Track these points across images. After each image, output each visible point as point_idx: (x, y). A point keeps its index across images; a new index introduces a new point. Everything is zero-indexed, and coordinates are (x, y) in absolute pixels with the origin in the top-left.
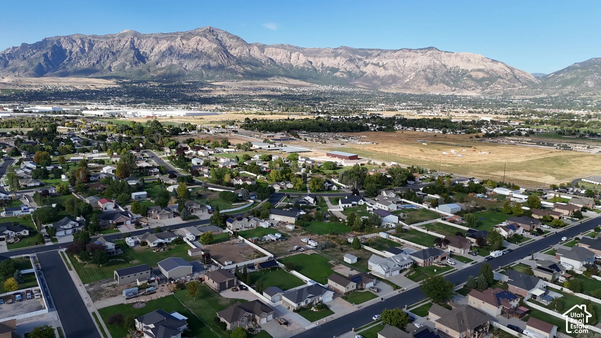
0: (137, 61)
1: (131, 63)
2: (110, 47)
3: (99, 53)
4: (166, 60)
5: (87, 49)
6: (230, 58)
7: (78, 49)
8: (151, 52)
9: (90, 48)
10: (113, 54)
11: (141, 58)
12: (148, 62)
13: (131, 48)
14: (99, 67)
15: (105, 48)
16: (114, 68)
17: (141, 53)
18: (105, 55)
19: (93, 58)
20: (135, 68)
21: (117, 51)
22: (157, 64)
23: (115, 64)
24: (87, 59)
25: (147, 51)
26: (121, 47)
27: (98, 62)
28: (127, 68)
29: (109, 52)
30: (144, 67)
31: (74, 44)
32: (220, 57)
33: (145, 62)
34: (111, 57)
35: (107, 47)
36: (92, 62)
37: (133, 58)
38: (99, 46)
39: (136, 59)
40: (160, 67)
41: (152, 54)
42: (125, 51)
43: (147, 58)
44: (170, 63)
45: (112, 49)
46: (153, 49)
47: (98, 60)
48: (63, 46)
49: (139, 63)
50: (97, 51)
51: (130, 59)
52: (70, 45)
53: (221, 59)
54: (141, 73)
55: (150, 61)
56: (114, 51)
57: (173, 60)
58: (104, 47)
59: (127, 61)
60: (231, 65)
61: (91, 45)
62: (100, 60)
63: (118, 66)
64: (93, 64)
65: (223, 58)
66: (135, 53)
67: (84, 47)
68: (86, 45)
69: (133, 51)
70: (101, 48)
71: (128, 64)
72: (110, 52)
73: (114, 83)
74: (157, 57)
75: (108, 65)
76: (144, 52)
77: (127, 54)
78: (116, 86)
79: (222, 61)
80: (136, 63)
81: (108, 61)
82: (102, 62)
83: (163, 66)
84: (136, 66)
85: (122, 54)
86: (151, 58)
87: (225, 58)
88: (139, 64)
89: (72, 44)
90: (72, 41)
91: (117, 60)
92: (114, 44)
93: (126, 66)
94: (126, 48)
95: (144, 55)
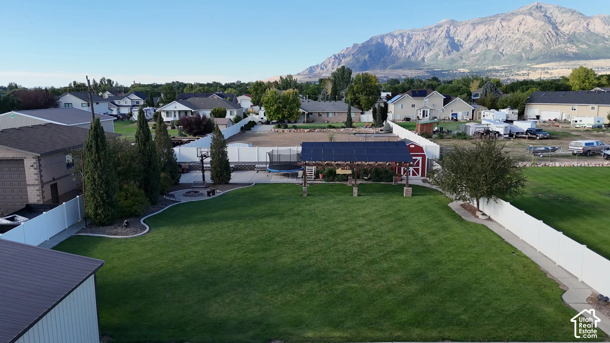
0: (451, 49)
1: (444, 53)
2: (426, 38)
3: (415, 45)
4: (481, 45)
5: (405, 43)
6: (560, 36)
7: (397, 44)
8: (466, 40)
9: (408, 42)
10: (428, 45)
11: (455, 46)
12: (461, 50)
13: (446, 37)
14: (414, 59)
15: (422, 39)
16: (427, 58)
17: (456, 41)
18: (420, 47)
19: (409, 50)
20: (448, 57)
21: (432, 42)
22: (471, 51)
23: (428, 55)
24: (404, 52)
25: (461, 39)
26: (437, 37)
27: (413, 54)
28: (439, 57)
29: (424, 44)
30: (457, 55)
31: (395, 39)
32: (547, 35)
33: (458, 50)
34: (426, 49)
35: (424, 38)
36: (408, 54)
37: (447, 47)
38: (416, 39)
39: (449, 48)
40: (474, 53)
41: (467, 41)
42: (440, 41)
43: (462, 46)
44: (484, 49)
45: (428, 40)
46: (468, 36)
47: (413, 52)
48: (385, 42)
49: (453, 51)
50: (414, 43)
51: (444, 48)
52: (392, 40)
53: (548, 38)
54: (453, 61)
55: (464, 49)
56: (429, 42)
57: (489, 45)
58: (420, 39)
59: (440, 51)
60: (560, 44)
61: (410, 39)
62: (416, 52)
63: (431, 56)
64: (409, 57)
65: (551, 37)
66: (449, 42)
67: (403, 41)
68: (405, 39)
69: (448, 40)
70: (417, 41)
71: (441, 53)
72: (426, 43)
73: (424, 72)
74: (472, 44)
75: (422, 57)
76: (458, 40)
77: (441, 43)
78: (426, 74)
79: (549, 40)
80: (449, 53)
81: (423, 53)
82: (417, 53)
83: (477, 52)
84: (449, 55)
85: (437, 44)
86: (465, 45)
87: (553, 36)
88: (452, 53)
89: (393, 40)
90: (393, 36)
91: (431, 50)
92: (430, 35)
93: (439, 55)
94: (441, 37)
95: (458, 43)
